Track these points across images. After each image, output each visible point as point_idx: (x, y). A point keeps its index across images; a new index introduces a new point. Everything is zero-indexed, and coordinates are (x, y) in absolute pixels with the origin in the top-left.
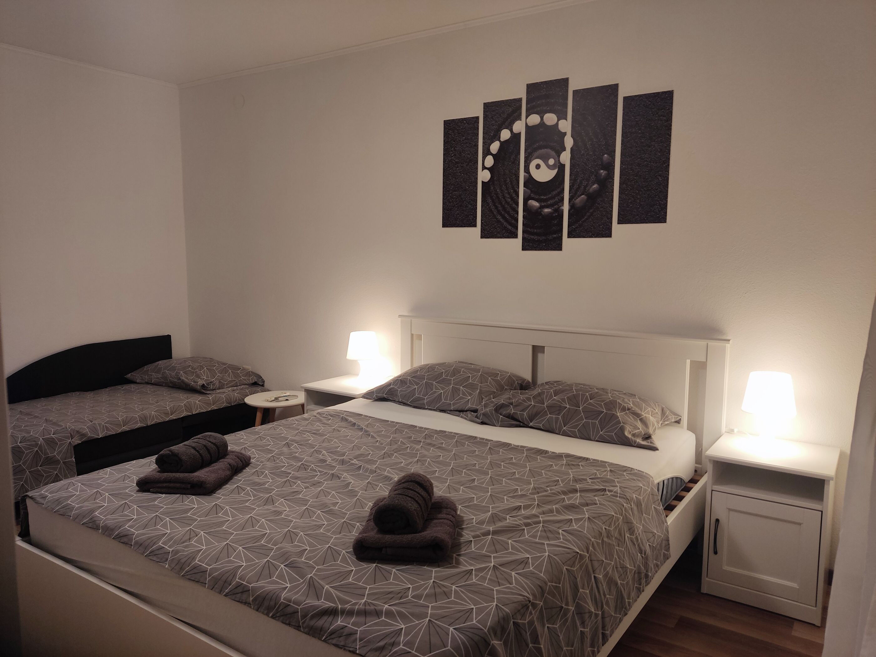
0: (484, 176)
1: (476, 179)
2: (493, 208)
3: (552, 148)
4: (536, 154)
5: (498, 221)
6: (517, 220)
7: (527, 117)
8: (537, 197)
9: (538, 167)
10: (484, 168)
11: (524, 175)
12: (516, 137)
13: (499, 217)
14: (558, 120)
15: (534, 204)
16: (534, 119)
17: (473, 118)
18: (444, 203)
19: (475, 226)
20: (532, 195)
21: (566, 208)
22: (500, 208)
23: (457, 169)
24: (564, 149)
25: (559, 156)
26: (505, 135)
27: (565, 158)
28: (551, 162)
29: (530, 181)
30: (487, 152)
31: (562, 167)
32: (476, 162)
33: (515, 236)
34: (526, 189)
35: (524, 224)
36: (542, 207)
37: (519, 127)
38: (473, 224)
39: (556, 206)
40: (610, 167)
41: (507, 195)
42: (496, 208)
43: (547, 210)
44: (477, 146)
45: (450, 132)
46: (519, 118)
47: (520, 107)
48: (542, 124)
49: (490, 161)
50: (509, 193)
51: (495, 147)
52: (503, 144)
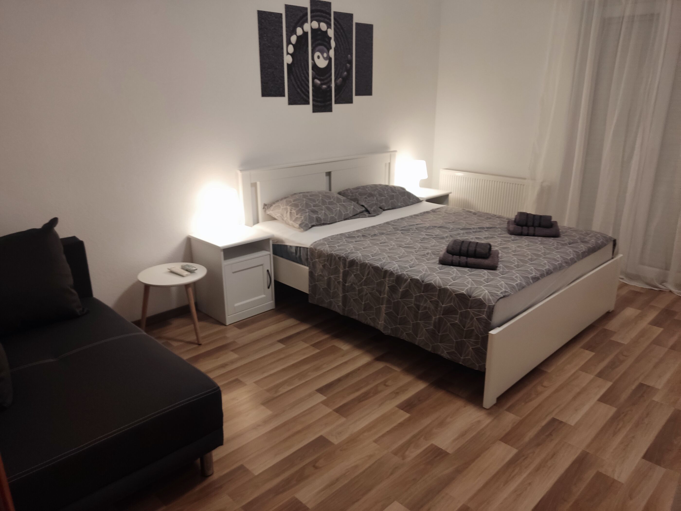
0: (288, 59)
1: (283, 61)
2: (294, 83)
3: (325, 46)
4: (318, 48)
5: (298, 93)
6: (308, 92)
7: (311, 22)
8: (319, 77)
9: (319, 57)
10: (288, 53)
11: (312, 62)
12: (305, 34)
13: (299, 90)
14: (327, 29)
15: (318, 82)
16: (315, 25)
17: (278, 14)
18: (262, 78)
19: (284, 96)
20: (317, 76)
21: (333, 85)
22: (299, 84)
23: (270, 51)
24: (331, 48)
25: (329, 52)
26: (299, 31)
27: (332, 53)
28: (325, 55)
29: (315, 66)
30: (289, 42)
31: (330, 59)
32: (282, 48)
33: (308, 103)
34: (313, 72)
35: (313, 95)
36: (322, 84)
37: (307, 27)
38: (282, 95)
39: (328, 84)
40: (351, 62)
41: (302, 75)
42: (297, 83)
43: (324, 86)
44: (282, 35)
45: (263, 21)
46: (306, 21)
47: (306, 14)
48: (319, 29)
49: (291, 49)
50: (304, 74)
51: (294, 39)
52: (299, 38)
